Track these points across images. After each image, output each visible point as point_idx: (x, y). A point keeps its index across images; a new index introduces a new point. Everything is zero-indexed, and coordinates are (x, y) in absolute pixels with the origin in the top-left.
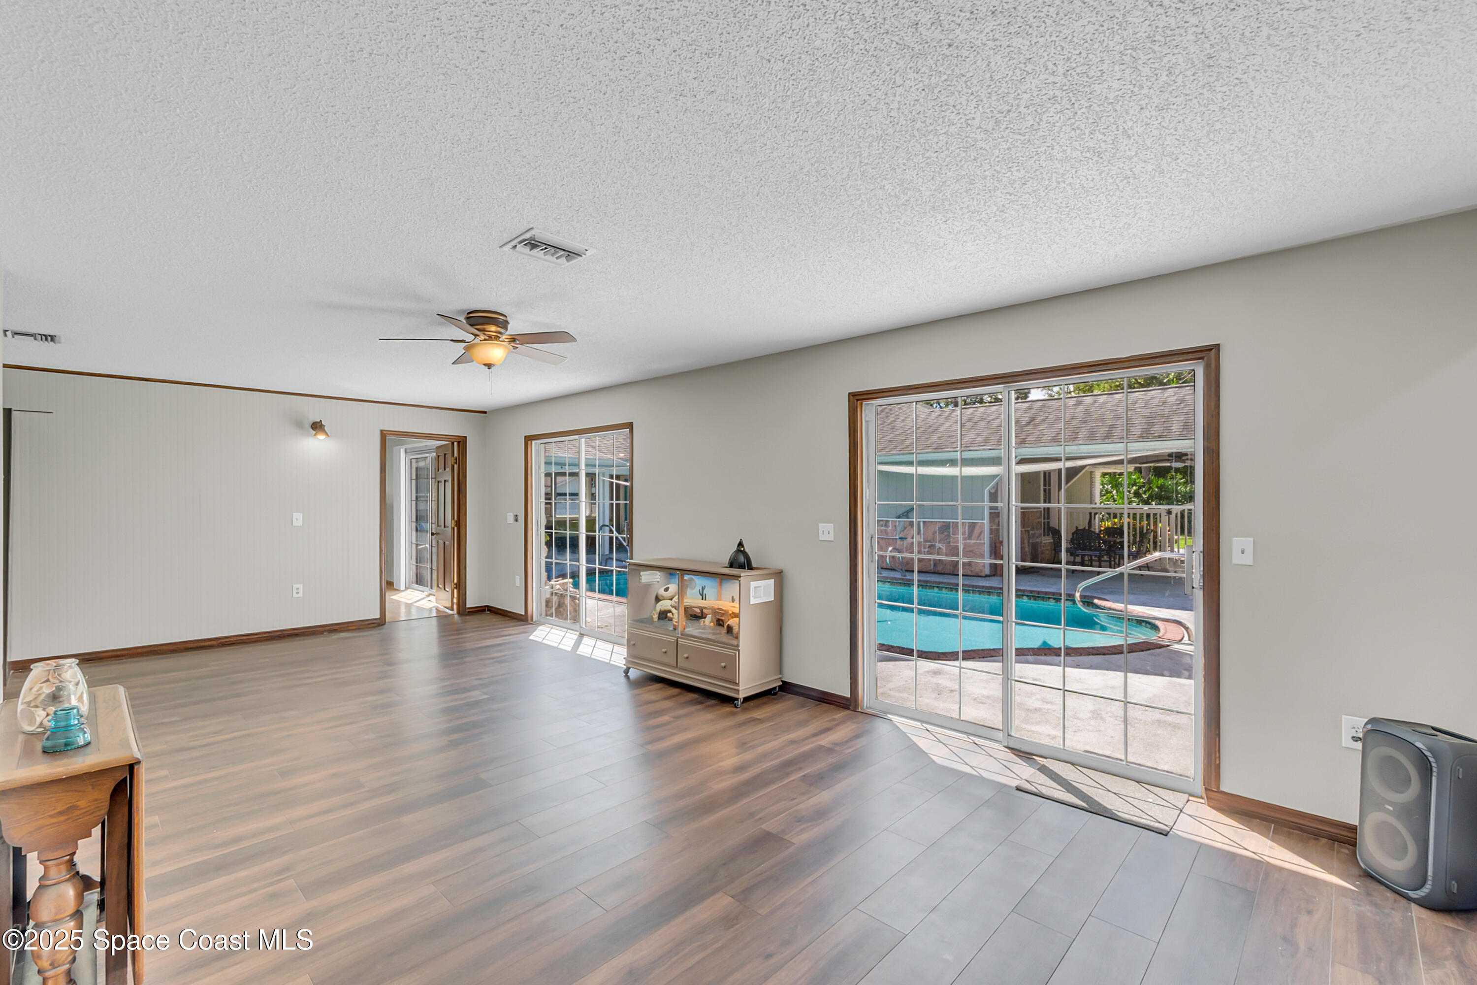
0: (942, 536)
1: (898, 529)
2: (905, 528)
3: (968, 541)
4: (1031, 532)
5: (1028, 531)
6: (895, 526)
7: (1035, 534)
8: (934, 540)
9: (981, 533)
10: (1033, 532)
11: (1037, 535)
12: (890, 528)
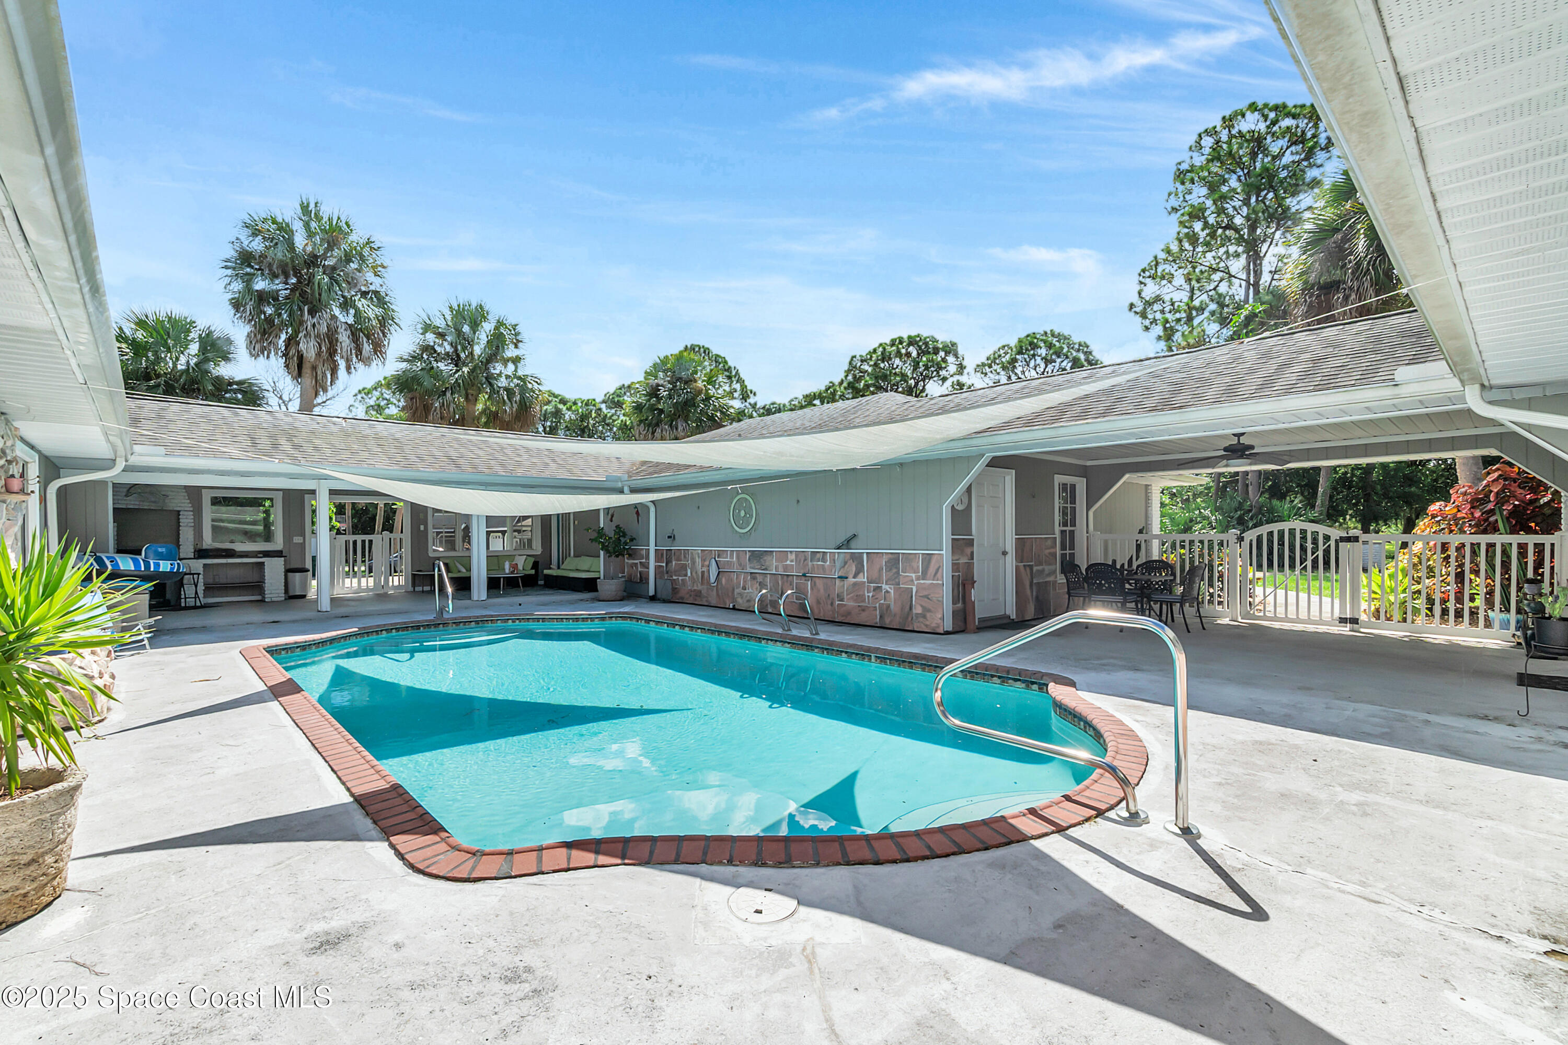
0: (890, 574)
1: (838, 564)
2: (845, 563)
3: (922, 582)
4: (1035, 568)
5: (1031, 567)
6: (834, 560)
7: (1043, 570)
8: (879, 580)
9: (938, 569)
10: (1040, 568)
11: (1047, 572)
12: (828, 563)
